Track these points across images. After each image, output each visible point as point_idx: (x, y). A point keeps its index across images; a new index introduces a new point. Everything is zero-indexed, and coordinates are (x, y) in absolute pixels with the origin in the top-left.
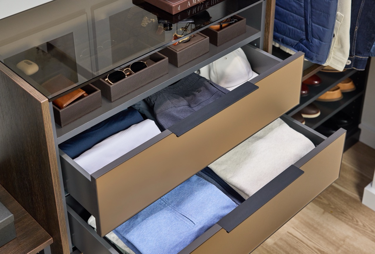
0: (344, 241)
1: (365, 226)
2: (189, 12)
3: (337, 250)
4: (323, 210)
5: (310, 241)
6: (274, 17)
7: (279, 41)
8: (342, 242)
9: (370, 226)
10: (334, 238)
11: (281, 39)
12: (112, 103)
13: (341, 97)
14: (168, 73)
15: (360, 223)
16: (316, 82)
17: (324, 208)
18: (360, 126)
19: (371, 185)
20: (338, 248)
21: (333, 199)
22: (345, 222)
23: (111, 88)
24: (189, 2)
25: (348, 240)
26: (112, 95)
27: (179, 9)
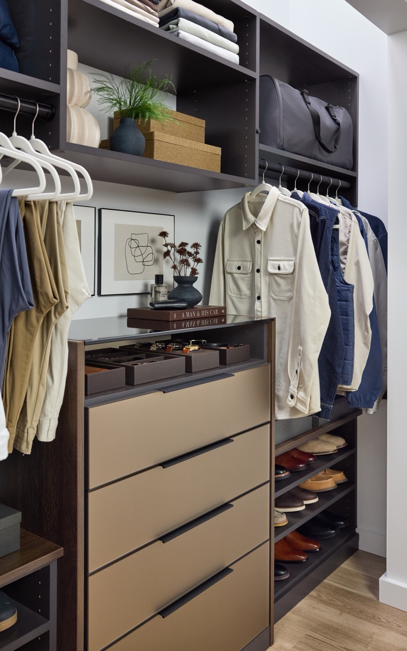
0: (371, 638)
1: (389, 622)
3: (366, 647)
4: (339, 612)
5: (333, 641)
8: (370, 639)
9: (394, 622)
10: (359, 636)
12: (134, 387)
13: (335, 486)
14: (186, 374)
15: (383, 620)
16: (311, 459)
17: (340, 610)
18: (357, 530)
19: (386, 576)
20: (367, 645)
21: (347, 600)
22: (367, 621)
23: (135, 368)
25: (375, 637)
26: (135, 376)
27: (175, 317)
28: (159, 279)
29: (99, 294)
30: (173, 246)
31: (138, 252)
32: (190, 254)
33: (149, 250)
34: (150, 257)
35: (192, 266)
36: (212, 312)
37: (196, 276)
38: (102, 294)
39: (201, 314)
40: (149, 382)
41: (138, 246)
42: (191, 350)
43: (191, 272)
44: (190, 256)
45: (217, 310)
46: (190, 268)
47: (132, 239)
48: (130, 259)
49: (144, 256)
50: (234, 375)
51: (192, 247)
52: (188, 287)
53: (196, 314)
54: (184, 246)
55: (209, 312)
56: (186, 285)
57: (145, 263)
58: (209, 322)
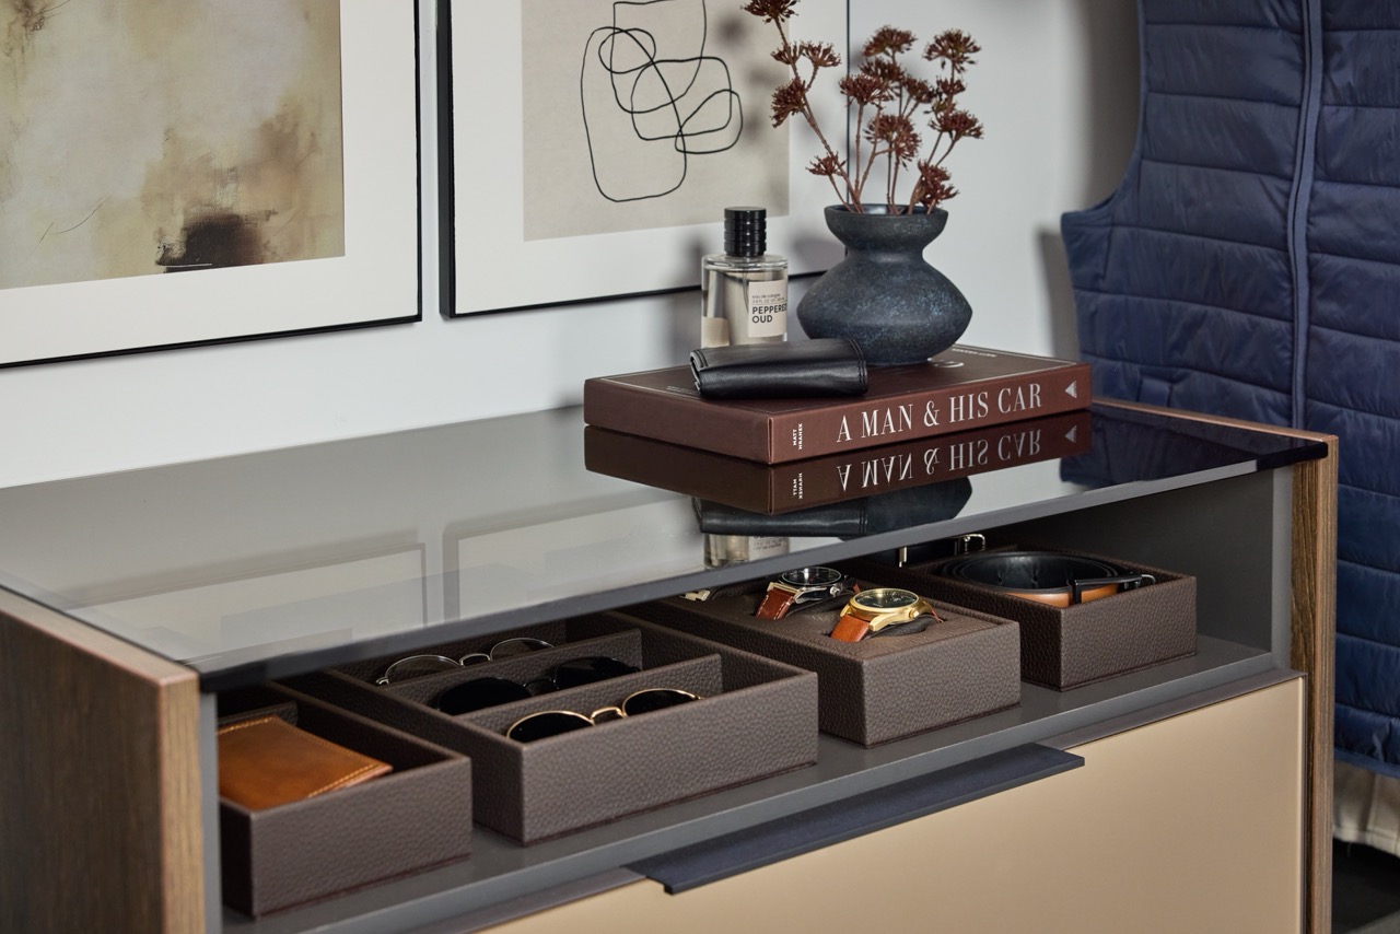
2: (844, 470)
6: (1333, 623)
7: (1371, 752)
11: (1379, 736)
12: (525, 851)
14: (814, 764)
23: (525, 756)
24: (844, 421)
26: (526, 799)
27: (798, 439)
28: (745, 231)
29: (449, 310)
30: (822, 57)
31: (650, 90)
32: (919, 91)
33: (713, 76)
34: (718, 111)
35: (923, 153)
36: (1009, 400)
37: (944, 205)
38: (457, 312)
39: (943, 415)
40: (607, 822)
41: (652, 63)
42: (876, 624)
43: (922, 183)
44: (919, 100)
45: (1035, 390)
46: (913, 165)
47: (617, 30)
48: (611, 125)
49: (685, 107)
50: (1079, 761)
51: (931, 52)
52: (893, 269)
53: (917, 415)
54: (897, 47)
55: (992, 402)
56: (887, 259)
57: (691, 144)
58: (993, 449)
